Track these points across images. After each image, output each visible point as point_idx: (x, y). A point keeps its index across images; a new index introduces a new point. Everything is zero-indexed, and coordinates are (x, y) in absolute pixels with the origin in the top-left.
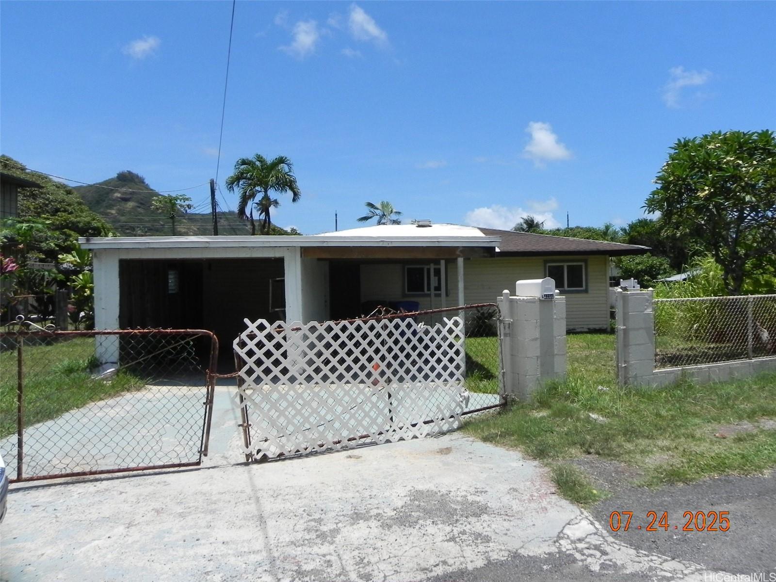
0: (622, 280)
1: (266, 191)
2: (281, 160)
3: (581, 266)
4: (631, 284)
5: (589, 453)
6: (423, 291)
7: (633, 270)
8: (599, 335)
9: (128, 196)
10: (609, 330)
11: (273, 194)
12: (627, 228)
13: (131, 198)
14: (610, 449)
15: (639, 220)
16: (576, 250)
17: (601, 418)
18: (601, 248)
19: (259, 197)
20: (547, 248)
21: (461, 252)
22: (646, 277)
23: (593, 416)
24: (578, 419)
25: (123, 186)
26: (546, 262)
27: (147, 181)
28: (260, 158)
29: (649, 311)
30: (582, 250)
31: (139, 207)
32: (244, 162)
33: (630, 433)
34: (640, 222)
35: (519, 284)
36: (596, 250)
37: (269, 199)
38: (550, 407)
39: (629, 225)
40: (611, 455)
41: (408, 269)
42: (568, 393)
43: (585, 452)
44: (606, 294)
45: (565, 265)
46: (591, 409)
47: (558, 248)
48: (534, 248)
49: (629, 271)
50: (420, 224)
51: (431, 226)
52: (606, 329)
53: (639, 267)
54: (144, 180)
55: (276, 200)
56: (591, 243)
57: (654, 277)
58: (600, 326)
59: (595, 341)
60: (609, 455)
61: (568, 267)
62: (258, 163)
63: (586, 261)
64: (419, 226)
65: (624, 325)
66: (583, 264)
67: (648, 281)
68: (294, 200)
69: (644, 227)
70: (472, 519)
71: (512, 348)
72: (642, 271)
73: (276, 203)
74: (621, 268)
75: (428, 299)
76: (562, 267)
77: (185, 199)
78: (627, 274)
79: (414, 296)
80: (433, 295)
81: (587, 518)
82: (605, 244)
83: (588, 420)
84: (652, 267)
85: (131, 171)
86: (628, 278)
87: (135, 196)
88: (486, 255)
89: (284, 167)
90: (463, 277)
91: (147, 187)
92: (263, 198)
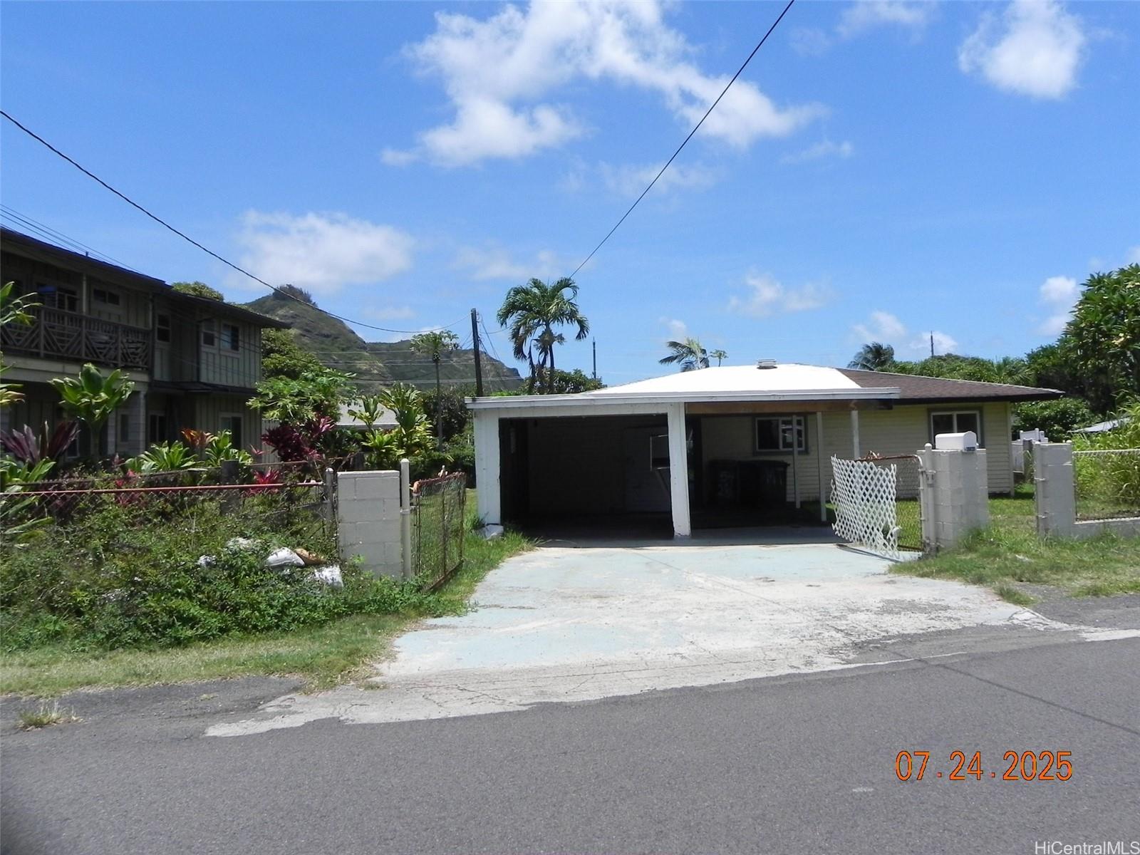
0: (1022, 431)
1: (547, 325)
2: (565, 283)
3: (974, 416)
4: (1036, 437)
5: (1022, 581)
6: (778, 448)
7: (1037, 417)
8: (1000, 500)
9: (289, 321)
10: (1013, 493)
11: (556, 328)
12: (1025, 359)
13: (292, 323)
14: (1040, 578)
15: (1042, 347)
16: (969, 396)
17: (1027, 559)
18: (1001, 393)
19: (539, 331)
20: (933, 393)
21: (855, 404)
22: (1058, 426)
23: (1020, 557)
24: (1006, 559)
25: (282, 307)
26: (929, 411)
27: (313, 299)
28: (536, 283)
29: (1069, 463)
30: (976, 396)
31: (304, 336)
32: (517, 292)
33: (1056, 568)
34: (1044, 350)
35: (939, 438)
36: (994, 395)
37: (551, 334)
38: (976, 551)
39: (1029, 355)
40: (1040, 581)
41: (759, 421)
42: (992, 540)
43: (1017, 580)
44: (1008, 450)
45: (955, 414)
46: (1017, 552)
47: (946, 394)
48: (916, 394)
49: (1032, 419)
50: (763, 365)
51: (775, 367)
52: (1010, 492)
53: (1045, 413)
54: (310, 296)
55: (561, 334)
56: (987, 387)
57: (1067, 427)
58: (1001, 489)
59: (997, 506)
60: (1039, 582)
61: (958, 416)
62: (536, 290)
63: (981, 410)
64: (761, 368)
65: (1043, 477)
66: (977, 413)
67: (1058, 432)
68: (579, 337)
69: (1048, 357)
70: (942, 612)
71: (935, 498)
72: (1050, 418)
73: (561, 338)
74: (1018, 415)
75: (791, 457)
76: (950, 417)
77: (451, 337)
78: (1031, 423)
79: (766, 454)
80: (796, 452)
81: (1028, 611)
82: (1005, 387)
83: (1016, 560)
84: (1064, 413)
85: (293, 285)
86: (1032, 428)
87: (298, 321)
88: (882, 407)
89: (567, 293)
90: (858, 431)
91: (314, 307)
92: (544, 333)
